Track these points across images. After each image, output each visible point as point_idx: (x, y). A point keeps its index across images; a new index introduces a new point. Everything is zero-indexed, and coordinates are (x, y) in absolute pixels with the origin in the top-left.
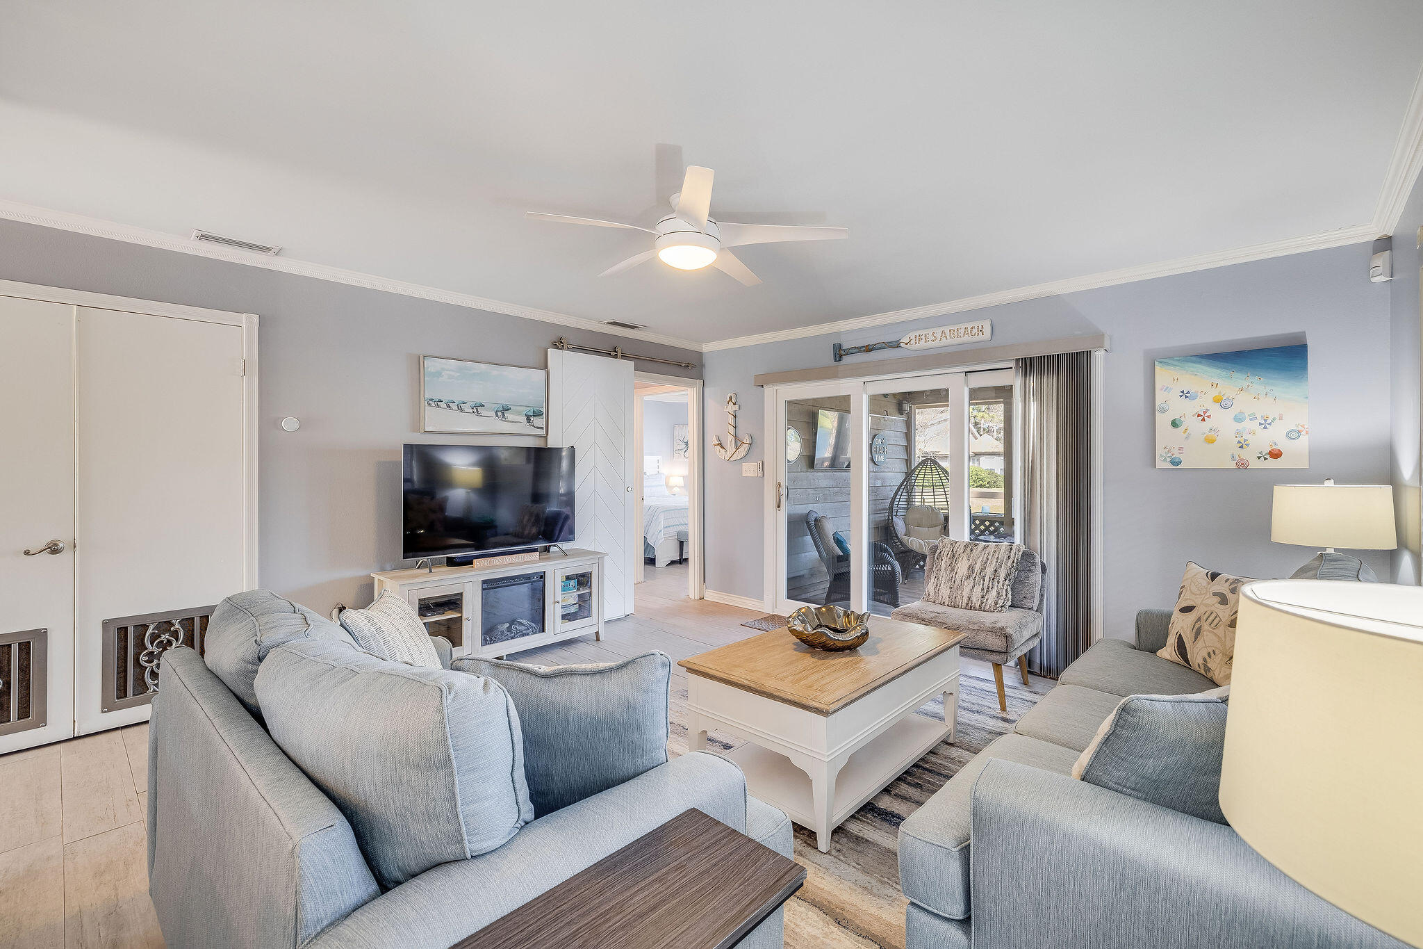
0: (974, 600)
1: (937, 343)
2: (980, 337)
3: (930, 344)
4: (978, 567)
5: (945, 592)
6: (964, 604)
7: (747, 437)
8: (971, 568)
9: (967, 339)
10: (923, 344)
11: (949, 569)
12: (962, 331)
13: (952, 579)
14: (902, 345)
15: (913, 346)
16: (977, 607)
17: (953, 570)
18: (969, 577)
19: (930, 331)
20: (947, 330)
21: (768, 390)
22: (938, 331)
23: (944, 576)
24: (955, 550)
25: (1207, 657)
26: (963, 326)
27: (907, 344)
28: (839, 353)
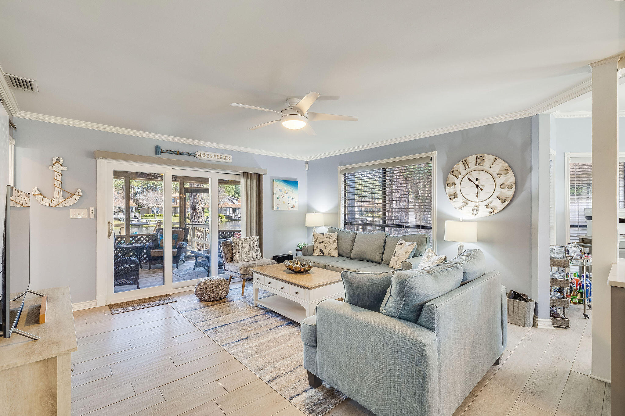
0: (254, 257)
1: (212, 159)
2: (228, 161)
3: (209, 159)
4: (252, 246)
5: (244, 257)
6: (251, 260)
7: (79, 190)
8: (250, 246)
9: (224, 160)
10: (206, 158)
11: (243, 249)
12: (222, 157)
13: (245, 252)
14: (196, 156)
15: (202, 158)
16: (255, 259)
17: (244, 248)
18: (251, 249)
19: (210, 153)
20: (216, 154)
21: (99, 161)
22: (213, 154)
23: (242, 251)
24: (242, 242)
25: (329, 251)
26: (222, 155)
27: (199, 156)
28: (158, 151)
